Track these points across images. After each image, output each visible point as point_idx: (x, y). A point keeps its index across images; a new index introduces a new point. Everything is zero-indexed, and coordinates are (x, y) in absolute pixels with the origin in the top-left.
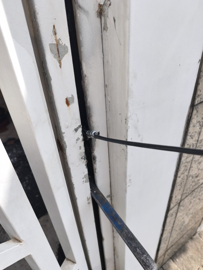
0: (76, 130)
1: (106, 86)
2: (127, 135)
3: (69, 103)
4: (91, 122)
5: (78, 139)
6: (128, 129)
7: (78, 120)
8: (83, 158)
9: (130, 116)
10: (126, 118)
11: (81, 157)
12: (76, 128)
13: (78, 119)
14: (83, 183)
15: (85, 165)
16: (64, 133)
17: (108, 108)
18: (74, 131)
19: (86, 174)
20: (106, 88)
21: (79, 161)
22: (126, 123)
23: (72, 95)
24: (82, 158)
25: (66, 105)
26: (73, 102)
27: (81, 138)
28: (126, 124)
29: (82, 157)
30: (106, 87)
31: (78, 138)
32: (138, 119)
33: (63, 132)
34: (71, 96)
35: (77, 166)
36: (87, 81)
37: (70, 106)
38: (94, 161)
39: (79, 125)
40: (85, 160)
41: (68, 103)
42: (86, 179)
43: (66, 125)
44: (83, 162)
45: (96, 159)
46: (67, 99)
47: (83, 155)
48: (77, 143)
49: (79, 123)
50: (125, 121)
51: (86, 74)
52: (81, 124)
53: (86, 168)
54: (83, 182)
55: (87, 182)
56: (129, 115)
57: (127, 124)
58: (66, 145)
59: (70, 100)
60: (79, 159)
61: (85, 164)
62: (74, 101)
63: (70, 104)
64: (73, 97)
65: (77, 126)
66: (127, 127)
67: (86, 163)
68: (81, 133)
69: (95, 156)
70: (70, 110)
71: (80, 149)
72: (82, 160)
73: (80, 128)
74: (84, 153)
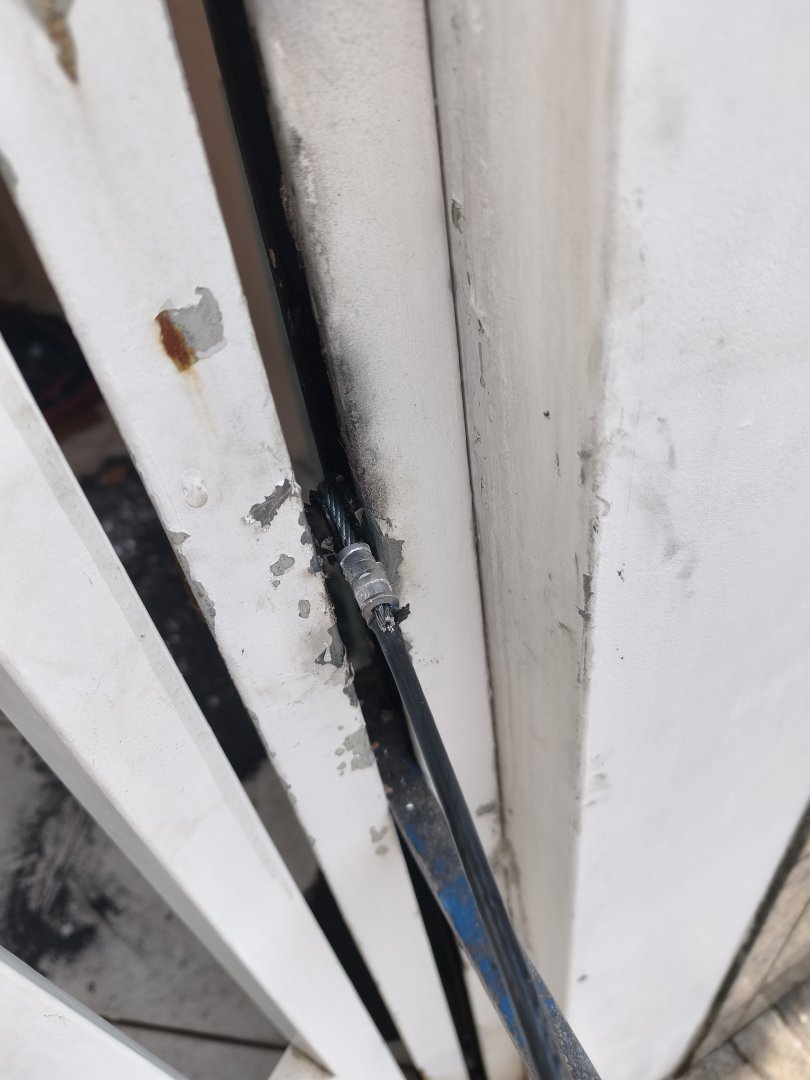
0: (264, 513)
1: (451, 215)
2: (590, 553)
3: (189, 344)
4: (365, 459)
5: (282, 565)
6: (603, 520)
7: (267, 453)
8: (328, 657)
9: (619, 431)
10: (590, 446)
11: (317, 656)
12: (262, 500)
13: (269, 449)
14: (342, 774)
15: (345, 691)
16: (186, 536)
17: (471, 366)
18: (250, 519)
19: (357, 733)
20: (454, 230)
21: (305, 677)
22: (589, 478)
23: (199, 290)
24: (321, 661)
25: (168, 364)
26: (217, 337)
27: (305, 554)
28: (589, 489)
29: (322, 655)
30: (458, 226)
31: (283, 556)
32: (672, 453)
33: (175, 534)
34: (196, 300)
35: (296, 702)
36: (314, 181)
37: (198, 367)
39: (281, 484)
40: (339, 666)
41: (177, 344)
42: (355, 754)
43: (185, 489)
44: (332, 678)
45: (412, 653)
46: (164, 321)
47: (327, 645)
48: (276, 584)
49: (281, 471)
50: (578, 464)
51: (301, 132)
52: (290, 475)
53: (352, 703)
54: (342, 766)
55: (361, 768)
56: (609, 425)
57: (595, 488)
58: (210, 605)
59: (190, 327)
60: (304, 664)
61: (341, 687)
62: (226, 333)
63: (199, 354)
64: (208, 306)
65: (270, 491)
66: (594, 508)
67: (351, 681)
68: (302, 530)
70: (200, 391)
71: (300, 615)
72: (320, 671)
73: (287, 501)
74: (330, 631)
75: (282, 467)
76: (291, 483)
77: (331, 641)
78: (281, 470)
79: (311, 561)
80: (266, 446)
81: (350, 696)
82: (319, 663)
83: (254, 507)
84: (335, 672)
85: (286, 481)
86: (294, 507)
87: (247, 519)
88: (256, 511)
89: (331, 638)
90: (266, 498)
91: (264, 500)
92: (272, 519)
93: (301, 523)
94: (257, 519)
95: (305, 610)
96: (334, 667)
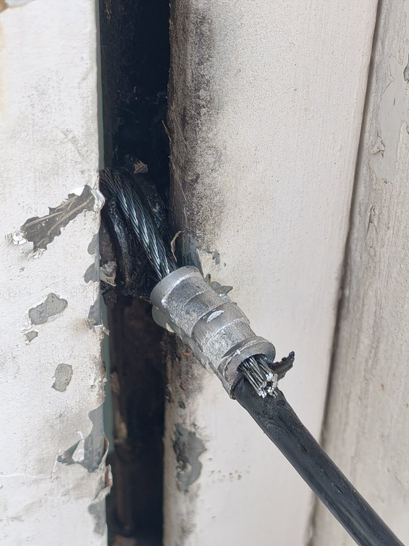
0: (40, 232)
5: (47, 310)
8: (79, 455)
11: (62, 451)
12: (43, 212)
15: (92, 509)
18: (20, 239)
21: (36, 481)
24: (67, 458)
27: (85, 297)
29: (71, 451)
31: (53, 296)
38: (184, 467)
39: (79, 192)
40: (92, 470)
44: (78, 487)
45: (204, 459)
47: (82, 436)
52: (94, 180)
53: (97, 530)
60: (40, 461)
61: (88, 501)
65: (58, 199)
67: (106, 492)
69: (192, 435)
71: (54, 387)
72: (62, 475)
73: (80, 217)
74: (92, 415)
75: (86, 167)
76: (92, 192)
77: (89, 430)
78: (82, 172)
79: (92, 307)
80: (71, 136)
81: (98, 517)
82: (64, 461)
83: (29, 221)
84: (83, 479)
85: (87, 189)
86: (88, 227)
87: (16, 238)
88: (30, 227)
89: (91, 425)
90: (51, 209)
91: (47, 212)
92: (51, 240)
93: (90, 251)
94: (29, 238)
95: (63, 380)
96: (83, 471)
